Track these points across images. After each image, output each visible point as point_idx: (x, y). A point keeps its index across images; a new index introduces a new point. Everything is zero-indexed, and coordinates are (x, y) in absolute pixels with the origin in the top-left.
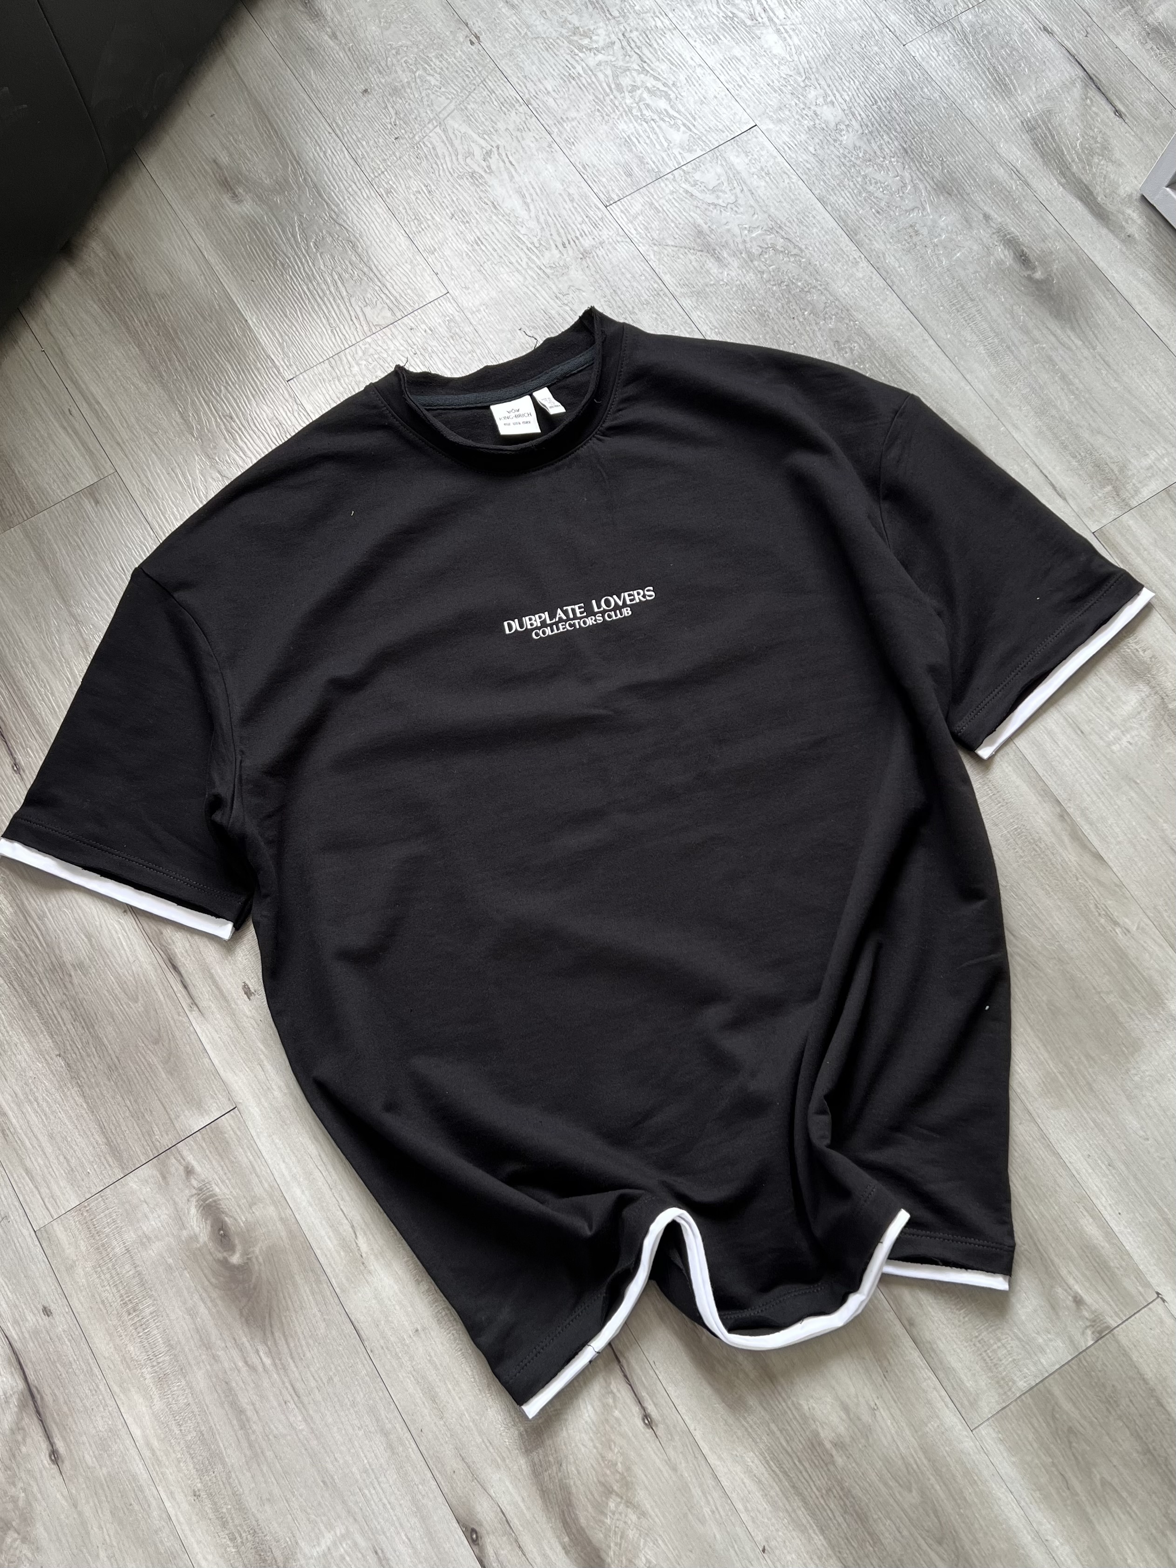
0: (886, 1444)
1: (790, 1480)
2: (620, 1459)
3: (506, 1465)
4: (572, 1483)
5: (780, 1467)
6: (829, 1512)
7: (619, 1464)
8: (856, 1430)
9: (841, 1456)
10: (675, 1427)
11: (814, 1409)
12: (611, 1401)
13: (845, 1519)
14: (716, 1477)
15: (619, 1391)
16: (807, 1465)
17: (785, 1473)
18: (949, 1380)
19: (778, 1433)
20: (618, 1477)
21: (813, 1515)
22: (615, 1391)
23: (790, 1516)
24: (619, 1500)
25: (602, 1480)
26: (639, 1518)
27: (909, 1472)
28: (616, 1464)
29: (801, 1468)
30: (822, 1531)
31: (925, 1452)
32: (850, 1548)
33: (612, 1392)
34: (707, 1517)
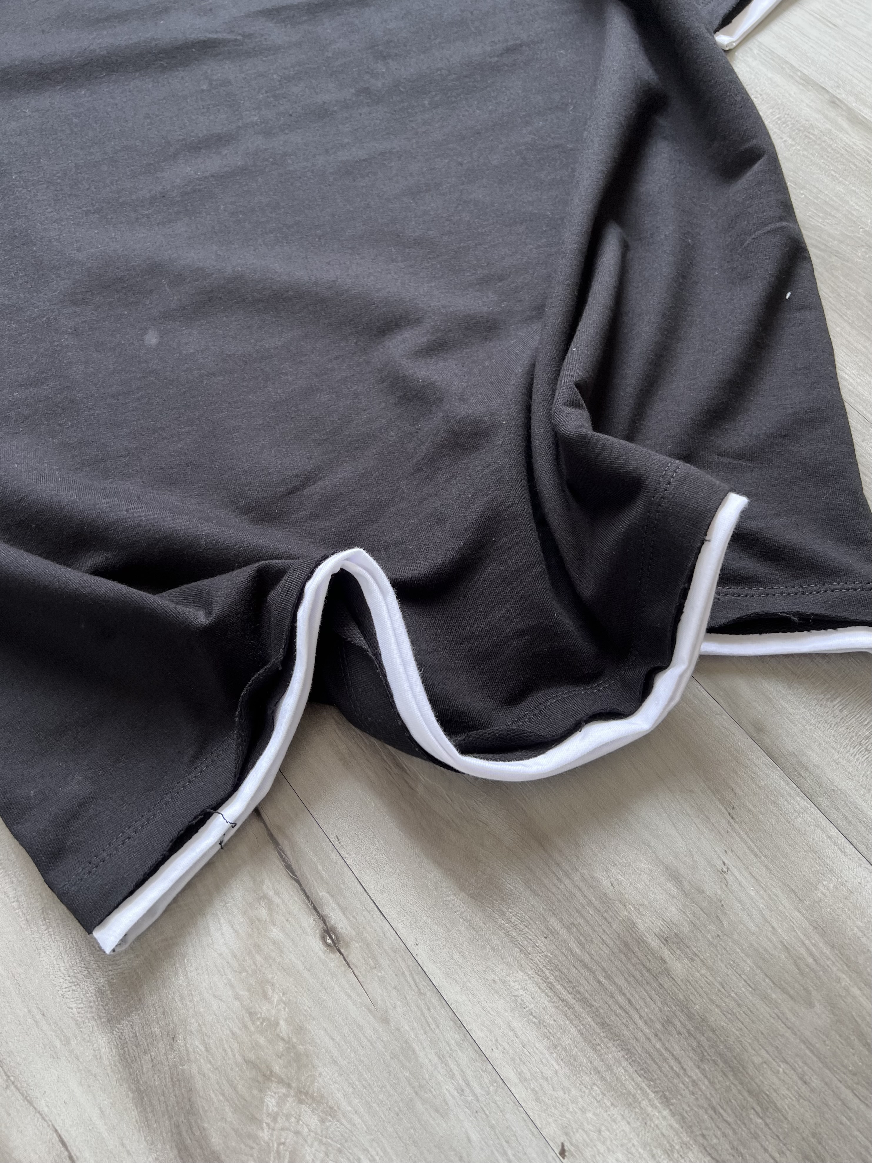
0: (753, 928)
1: (596, 1014)
2: (284, 1015)
3: (71, 1052)
4: (194, 1070)
5: (575, 991)
6: (672, 1062)
7: (282, 1023)
8: (698, 910)
9: (679, 959)
10: (379, 944)
11: (620, 883)
12: (263, 913)
13: (703, 1072)
14: (460, 1025)
15: (277, 893)
16: (621, 981)
17: (584, 1001)
18: (838, 810)
19: (564, 932)
20: (281, 1046)
21: (645, 1072)
22: (271, 893)
23: (603, 1079)
24: (284, 1091)
25: (251, 1056)
26: (323, 1121)
27: (802, 973)
28: (277, 1024)
29: (612, 988)
30: (666, 1101)
31: (823, 934)
32: (722, 1125)
33: (265, 897)
34: (451, 1102)
